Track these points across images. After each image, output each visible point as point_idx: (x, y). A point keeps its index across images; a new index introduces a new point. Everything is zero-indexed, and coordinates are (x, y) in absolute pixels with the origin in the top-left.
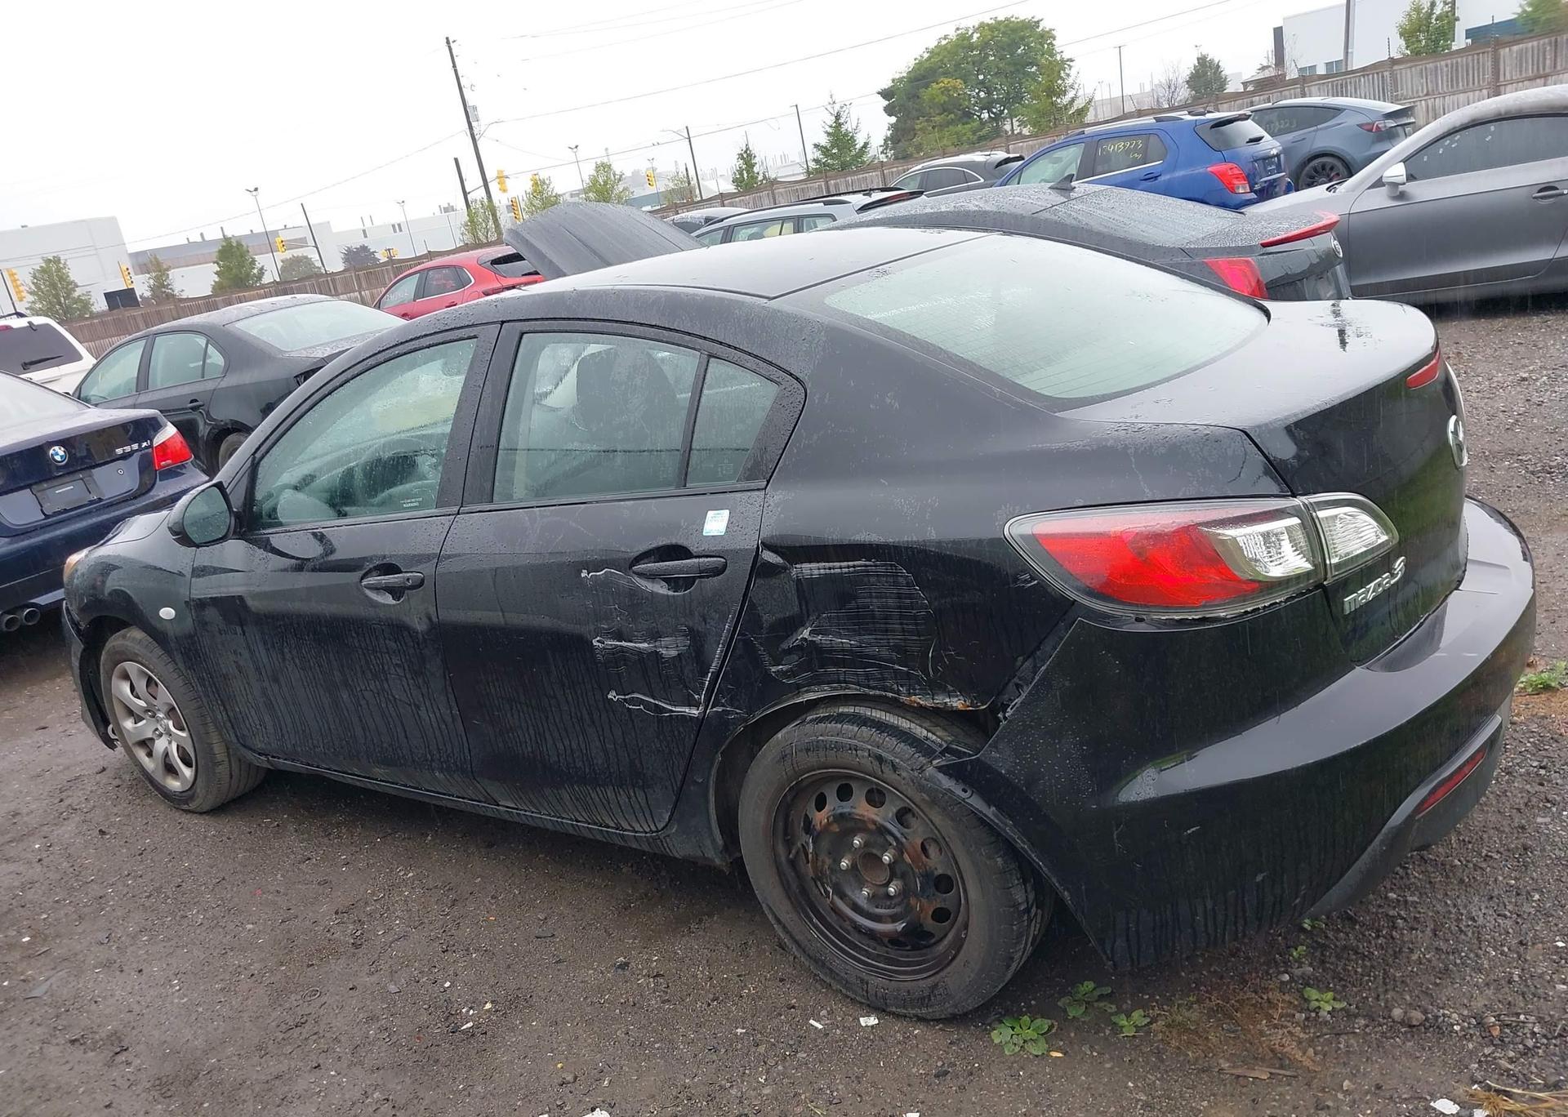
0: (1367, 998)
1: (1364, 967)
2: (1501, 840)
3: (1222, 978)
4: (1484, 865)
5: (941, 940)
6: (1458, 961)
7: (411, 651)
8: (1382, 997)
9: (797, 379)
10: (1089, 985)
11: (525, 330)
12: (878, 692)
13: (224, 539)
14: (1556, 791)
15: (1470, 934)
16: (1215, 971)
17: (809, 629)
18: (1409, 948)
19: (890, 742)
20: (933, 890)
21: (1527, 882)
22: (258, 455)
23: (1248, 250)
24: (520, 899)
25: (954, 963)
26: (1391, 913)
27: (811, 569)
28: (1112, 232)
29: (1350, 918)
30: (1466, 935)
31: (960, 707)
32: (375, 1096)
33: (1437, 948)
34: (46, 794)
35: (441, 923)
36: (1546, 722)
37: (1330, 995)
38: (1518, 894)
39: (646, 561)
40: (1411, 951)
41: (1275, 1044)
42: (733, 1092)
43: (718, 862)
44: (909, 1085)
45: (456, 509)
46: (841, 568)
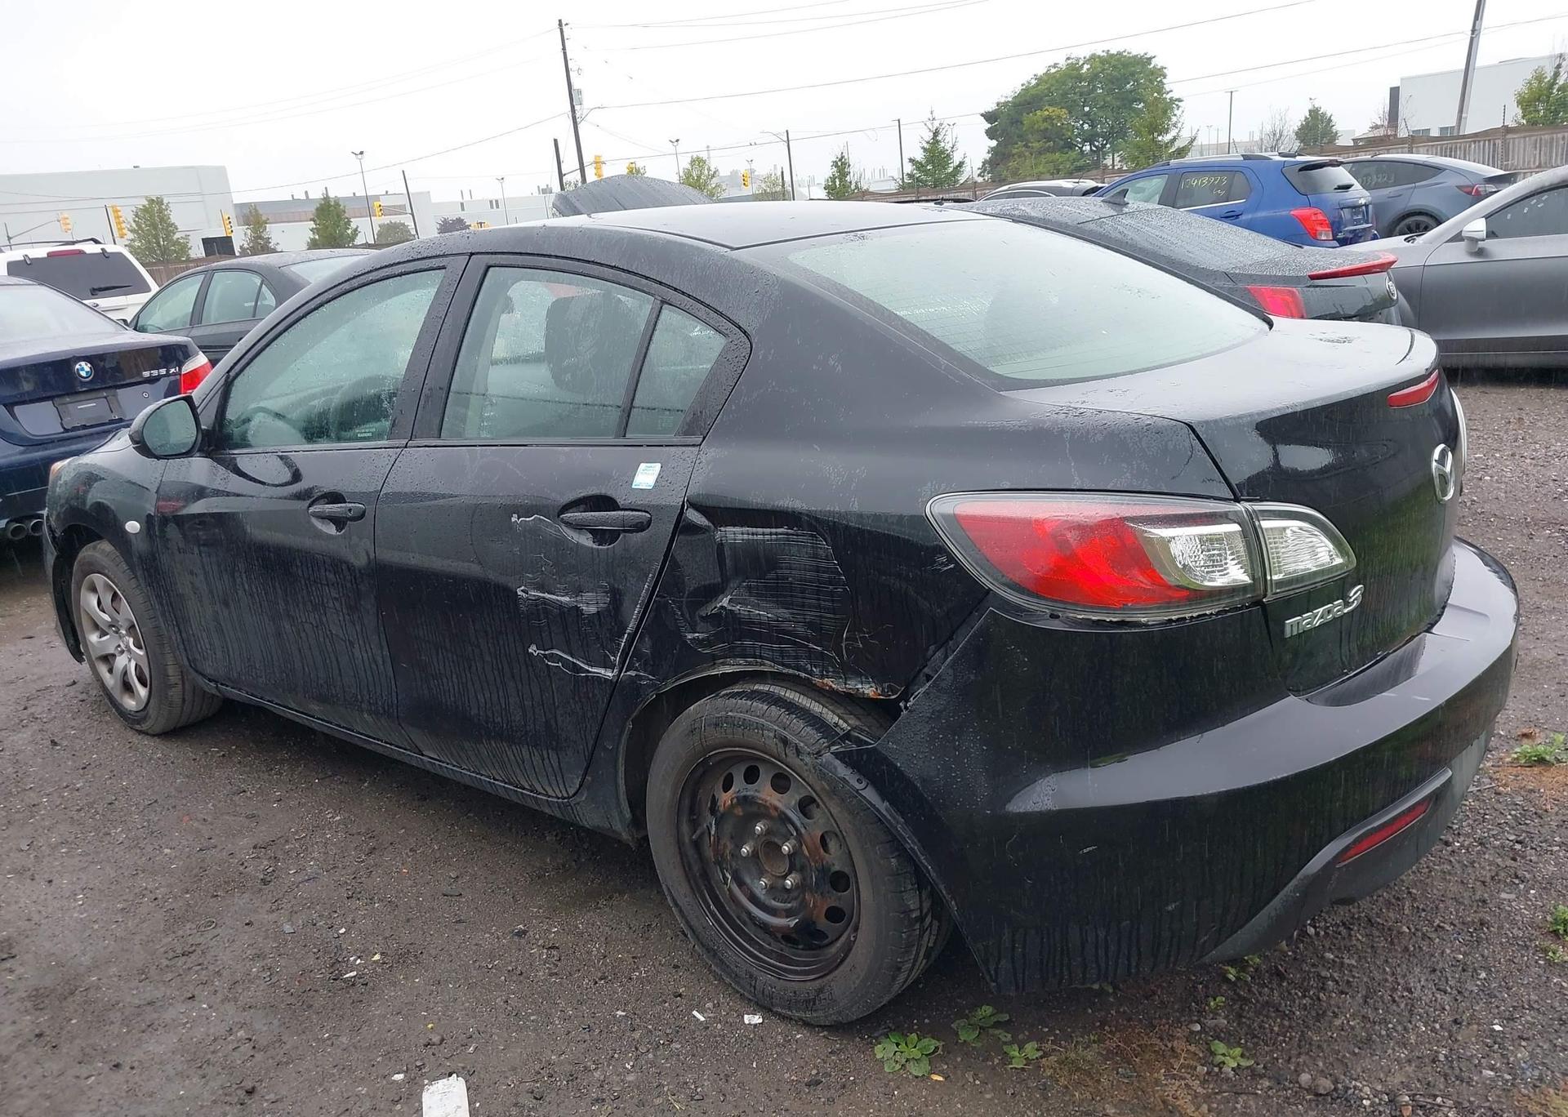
0: (1277, 1059)
1: (1281, 1026)
2: (1457, 911)
3: (1129, 1020)
4: (1433, 936)
5: (832, 943)
6: (1384, 1033)
7: (349, 585)
8: (1293, 1060)
9: (745, 332)
10: (987, 1010)
11: (491, 263)
12: (791, 671)
13: (188, 454)
14: (1528, 868)
15: (1402, 1006)
16: (1124, 1012)
17: (729, 597)
18: (1334, 1012)
19: (797, 724)
20: (828, 887)
21: (1477, 959)
22: (232, 374)
23: (1296, 280)
24: (438, 855)
25: (841, 968)
26: (1324, 973)
27: (735, 534)
29: (1279, 975)
30: (1398, 1006)
31: (872, 694)
32: (239, 1034)
33: (1363, 1016)
34: (13, 700)
35: (354, 869)
36: (1533, 795)
37: (1238, 1051)
38: (1464, 970)
39: (574, 509)
40: (1336, 1015)
41: (1168, 1095)
42: (597, 1074)
43: (625, 836)
44: (778, 1090)
45: (404, 442)
46: (763, 534)
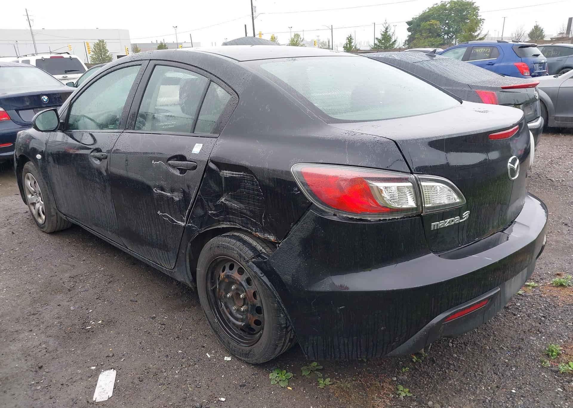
0: (422, 394)
1: (428, 381)
2: (511, 342)
3: (370, 373)
4: (498, 351)
5: (256, 334)
6: (467, 388)
7: (102, 183)
8: (428, 395)
9: (237, 94)
10: (315, 364)
11: (157, 63)
12: (245, 229)
13: (54, 131)
14: (545, 327)
15: (478, 378)
16: (369, 370)
17: (224, 198)
18: (450, 378)
19: (246, 249)
20: (255, 312)
21: (513, 362)
22: (72, 102)
23: (496, 89)
24: (133, 286)
25: (258, 343)
26: (450, 362)
27: (226, 173)
28: (442, 74)
29: (433, 361)
30: (476, 378)
31: (273, 240)
33: (461, 381)
34: (4, 217)
35: (102, 288)
36: (555, 299)
37: (407, 390)
38: (507, 366)
39: (172, 160)
40: (450, 379)
41: (376, 405)
42: (165, 374)
43: (190, 286)
44: (229, 387)
45: (122, 130)
46: (236, 175)
